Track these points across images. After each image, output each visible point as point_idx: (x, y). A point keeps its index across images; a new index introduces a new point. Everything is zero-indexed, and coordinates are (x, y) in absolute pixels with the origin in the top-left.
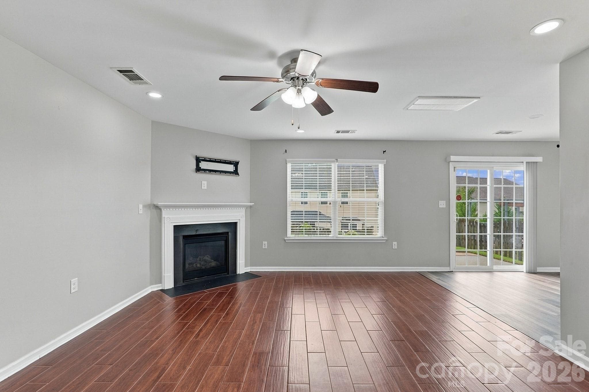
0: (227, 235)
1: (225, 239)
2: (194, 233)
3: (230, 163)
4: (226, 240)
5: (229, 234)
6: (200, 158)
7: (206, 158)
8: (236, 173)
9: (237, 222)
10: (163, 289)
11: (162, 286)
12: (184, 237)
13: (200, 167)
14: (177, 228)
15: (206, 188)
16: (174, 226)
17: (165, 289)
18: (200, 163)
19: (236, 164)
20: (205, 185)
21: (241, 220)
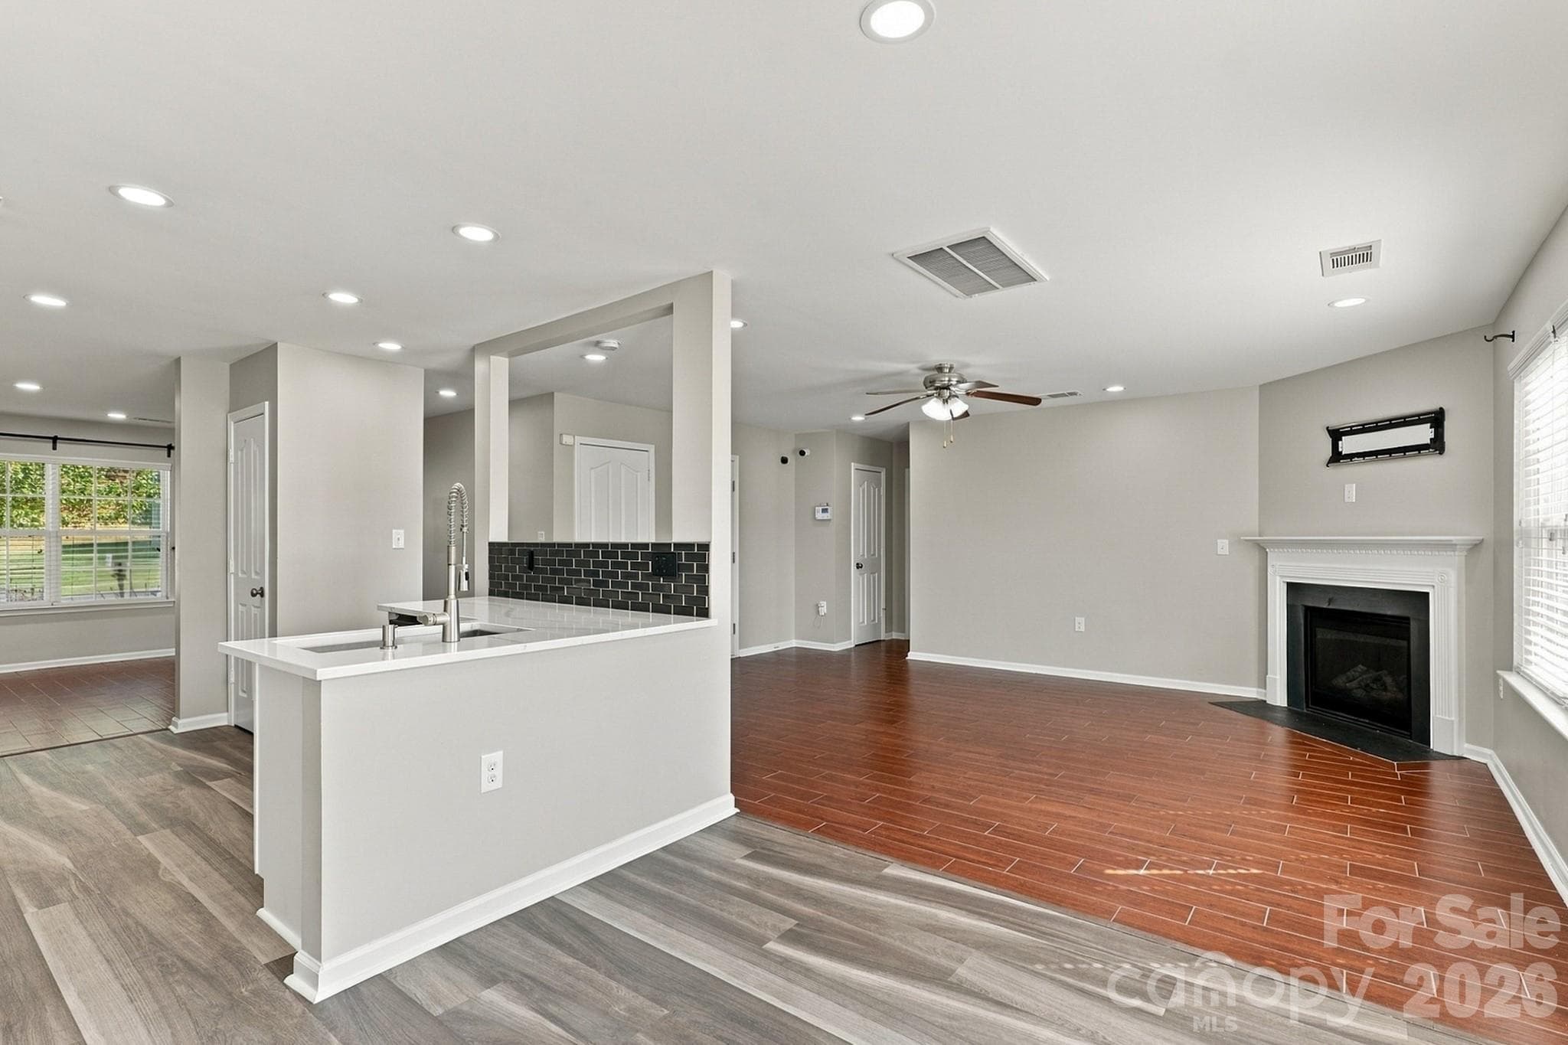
0: (1408, 626)
2: (1325, 606)
3: (1418, 419)
5: (1412, 624)
6: (1340, 430)
7: (1355, 426)
8: (1437, 445)
9: (1428, 593)
10: (1265, 701)
11: (1265, 695)
12: (1307, 609)
13: (1341, 452)
14: (1293, 589)
15: (1354, 501)
16: (1288, 584)
17: (1268, 702)
18: (1340, 442)
19: (1436, 419)
20: (1351, 493)
21: (1436, 587)
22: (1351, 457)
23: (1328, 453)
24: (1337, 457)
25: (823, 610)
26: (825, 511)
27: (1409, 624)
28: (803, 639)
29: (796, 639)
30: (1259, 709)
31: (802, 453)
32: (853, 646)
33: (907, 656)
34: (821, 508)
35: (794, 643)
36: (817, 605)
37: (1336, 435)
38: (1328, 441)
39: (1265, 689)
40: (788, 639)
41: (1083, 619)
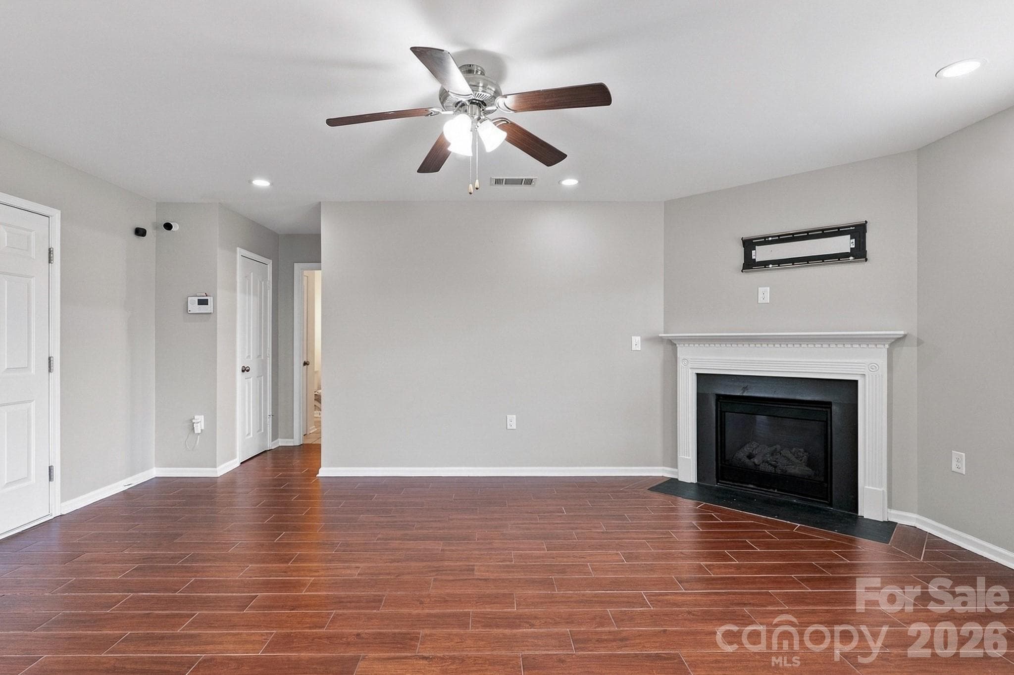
0: (829, 410)
1: (825, 420)
2: (738, 393)
3: (837, 232)
4: (826, 422)
5: (834, 408)
6: (754, 241)
7: (768, 237)
8: (859, 253)
9: (856, 382)
10: (677, 479)
11: (677, 473)
12: (719, 397)
13: (755, 259)
14: (702, 379)
15: (769, 302)
16: (698, 374)
17: (679, 480)
18: (753, 252)
19: (858, 232)
20: (764, 294)
21: (867, 376)
22: (765, 264)
23: (741, 260)
24: (749, 264)
25: (198, 428)
26: (204, 302)
27: (831, 408)
28: (170, 466)
29: (156, 466)
30: (671, 487)
31: (168, 226)
32: (238, 464)
33: (318, 473)
34: (196, 299)
35: (155, 472)
36: (191, 420)
37: (749, 245)
38: (740, 251)
39: (677, 468)
40: (144, 468)
41: (515, 416)
